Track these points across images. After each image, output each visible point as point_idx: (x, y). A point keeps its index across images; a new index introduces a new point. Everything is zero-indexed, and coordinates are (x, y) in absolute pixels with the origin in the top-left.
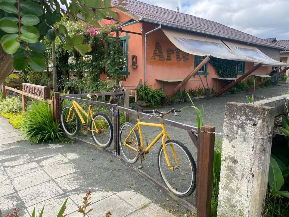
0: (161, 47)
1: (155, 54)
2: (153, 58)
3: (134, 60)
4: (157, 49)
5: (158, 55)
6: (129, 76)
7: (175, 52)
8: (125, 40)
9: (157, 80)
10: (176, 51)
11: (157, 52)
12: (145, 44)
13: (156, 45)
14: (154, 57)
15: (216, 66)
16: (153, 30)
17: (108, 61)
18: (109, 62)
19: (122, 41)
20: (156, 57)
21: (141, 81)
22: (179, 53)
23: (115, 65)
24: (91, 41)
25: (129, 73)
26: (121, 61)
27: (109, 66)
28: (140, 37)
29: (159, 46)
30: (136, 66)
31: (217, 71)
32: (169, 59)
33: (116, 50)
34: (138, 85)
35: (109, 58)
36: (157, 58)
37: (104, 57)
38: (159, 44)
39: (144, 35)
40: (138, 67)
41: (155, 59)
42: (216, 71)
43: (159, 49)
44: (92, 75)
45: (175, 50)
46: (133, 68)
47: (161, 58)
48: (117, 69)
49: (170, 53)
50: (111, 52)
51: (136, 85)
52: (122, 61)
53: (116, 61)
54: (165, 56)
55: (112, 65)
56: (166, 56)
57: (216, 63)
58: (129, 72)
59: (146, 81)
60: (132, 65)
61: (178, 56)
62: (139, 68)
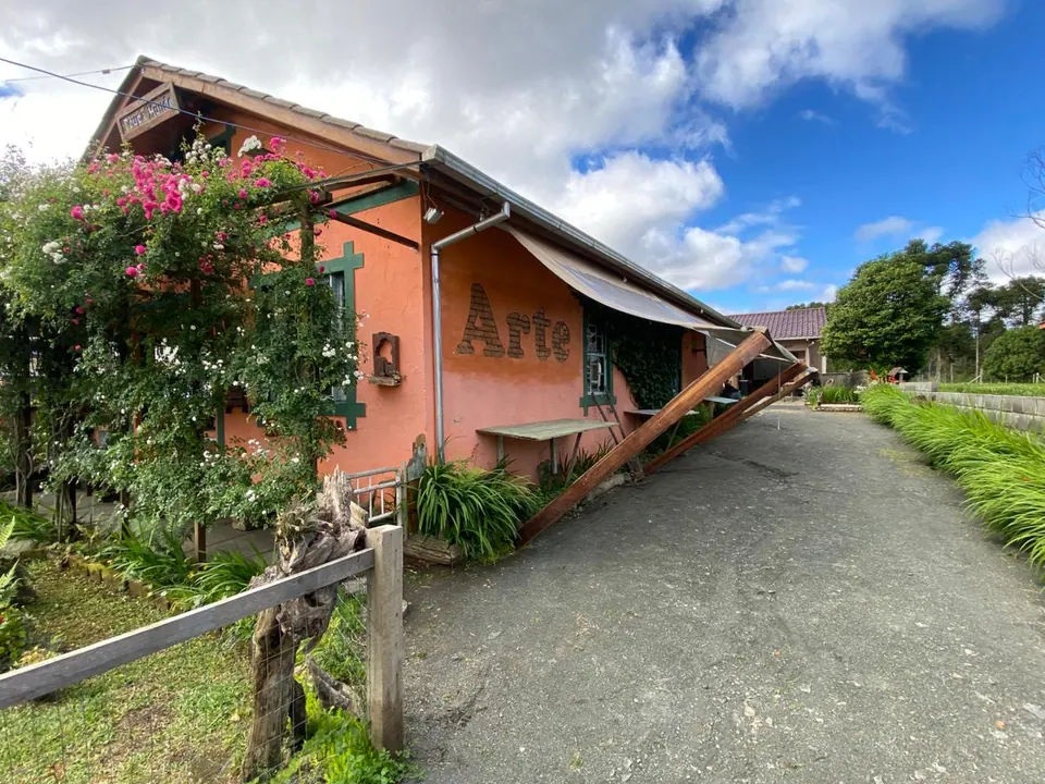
0: (489, 306)
1: (471, 328)
2: (466, 344)
3: (387, 354)
4: (475, 310)
5: (481, 333)
6: (358, 419)
7: (533, 327)
8: (339, 275)
9: (481, 434)
10: (534, 323)
11: (478, 323)
12: (436, 286)
13: (473, 297)
14: (469, 342)
15: (633, 376)
16: (472, 228)
17: (251, 353)
18: (262, 360)
19: (327, 276)
20: (474, 343)
21: (419, 443)
22: (543, 331)
23: (293, 378)
24: (152, 249)
25: (361, 410)
26: (328, 352)
27: (261, 382)
28: (415, 257)
29: (485, 302)
30: (396, 377)
31: (635, 391)
32: (516, 351)
33: (300, 301)
34: (410, 464)
35: (264, 343)
36: (479, 345)
37: (234, 335)
38: (483, 292)
39: (430, 250)
40: (404, 384)
41: (472, 348)
42: (631, 392)
43: (483, 311)
44: (171, 429)
45: (531, 320)
46: (380, 386)
47: (493, 348)
48: (306, 397)
49: (518, 328)
50: (272, 312)
51: (402, 467)
52: (333, 352)
53: (299, 354)
54: (504, 337)
55: (276, 378)
56: (508, 338)
57: (634, 368)
58: (363, 406)
59: (444, 443)
60: (377, 374)
61: (542, 343)
62: (407, 387)
